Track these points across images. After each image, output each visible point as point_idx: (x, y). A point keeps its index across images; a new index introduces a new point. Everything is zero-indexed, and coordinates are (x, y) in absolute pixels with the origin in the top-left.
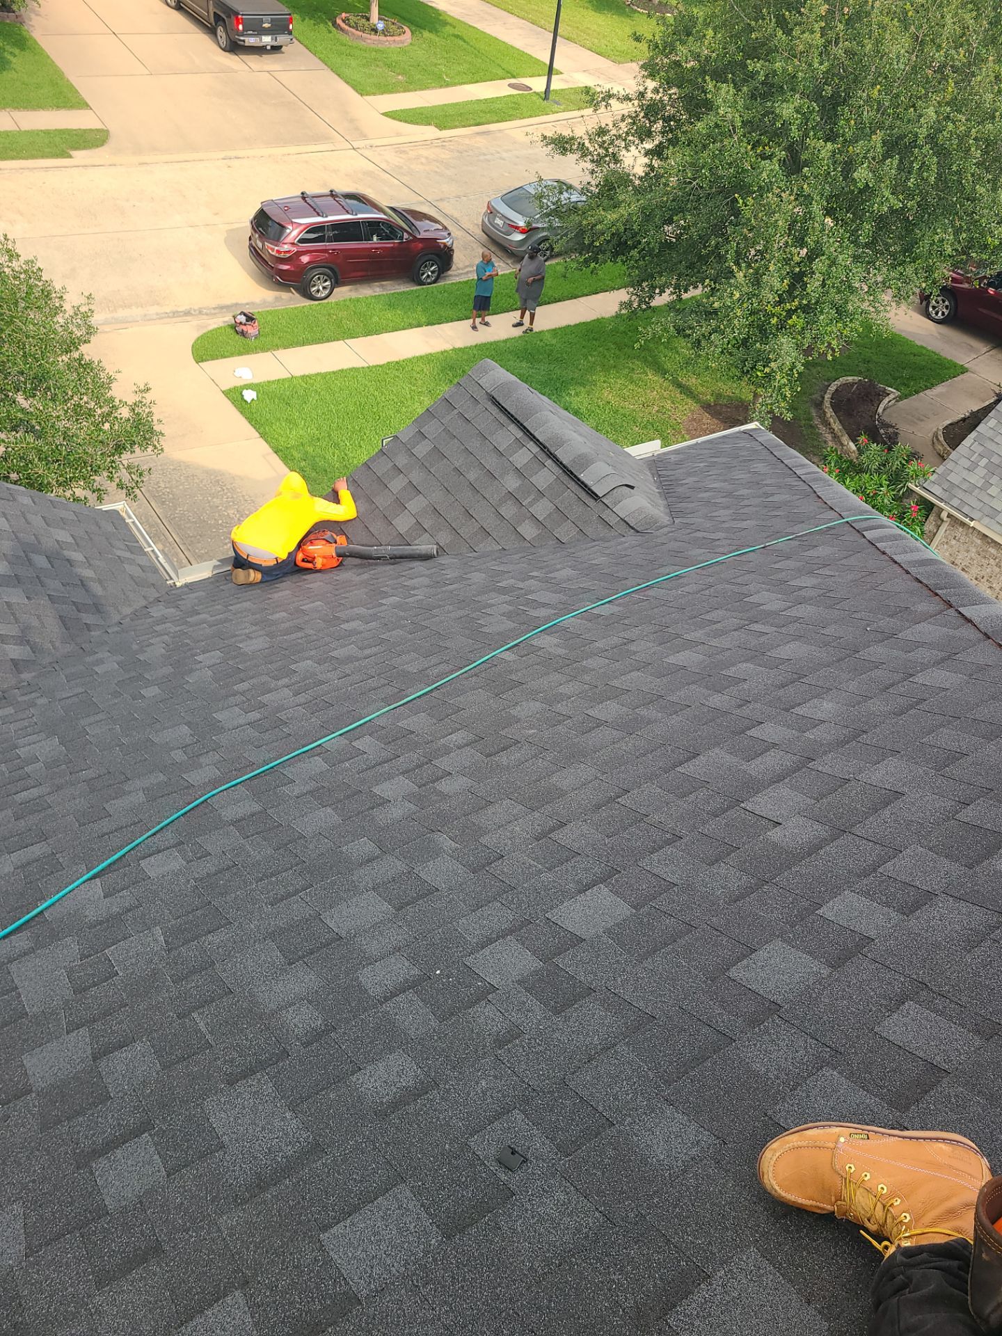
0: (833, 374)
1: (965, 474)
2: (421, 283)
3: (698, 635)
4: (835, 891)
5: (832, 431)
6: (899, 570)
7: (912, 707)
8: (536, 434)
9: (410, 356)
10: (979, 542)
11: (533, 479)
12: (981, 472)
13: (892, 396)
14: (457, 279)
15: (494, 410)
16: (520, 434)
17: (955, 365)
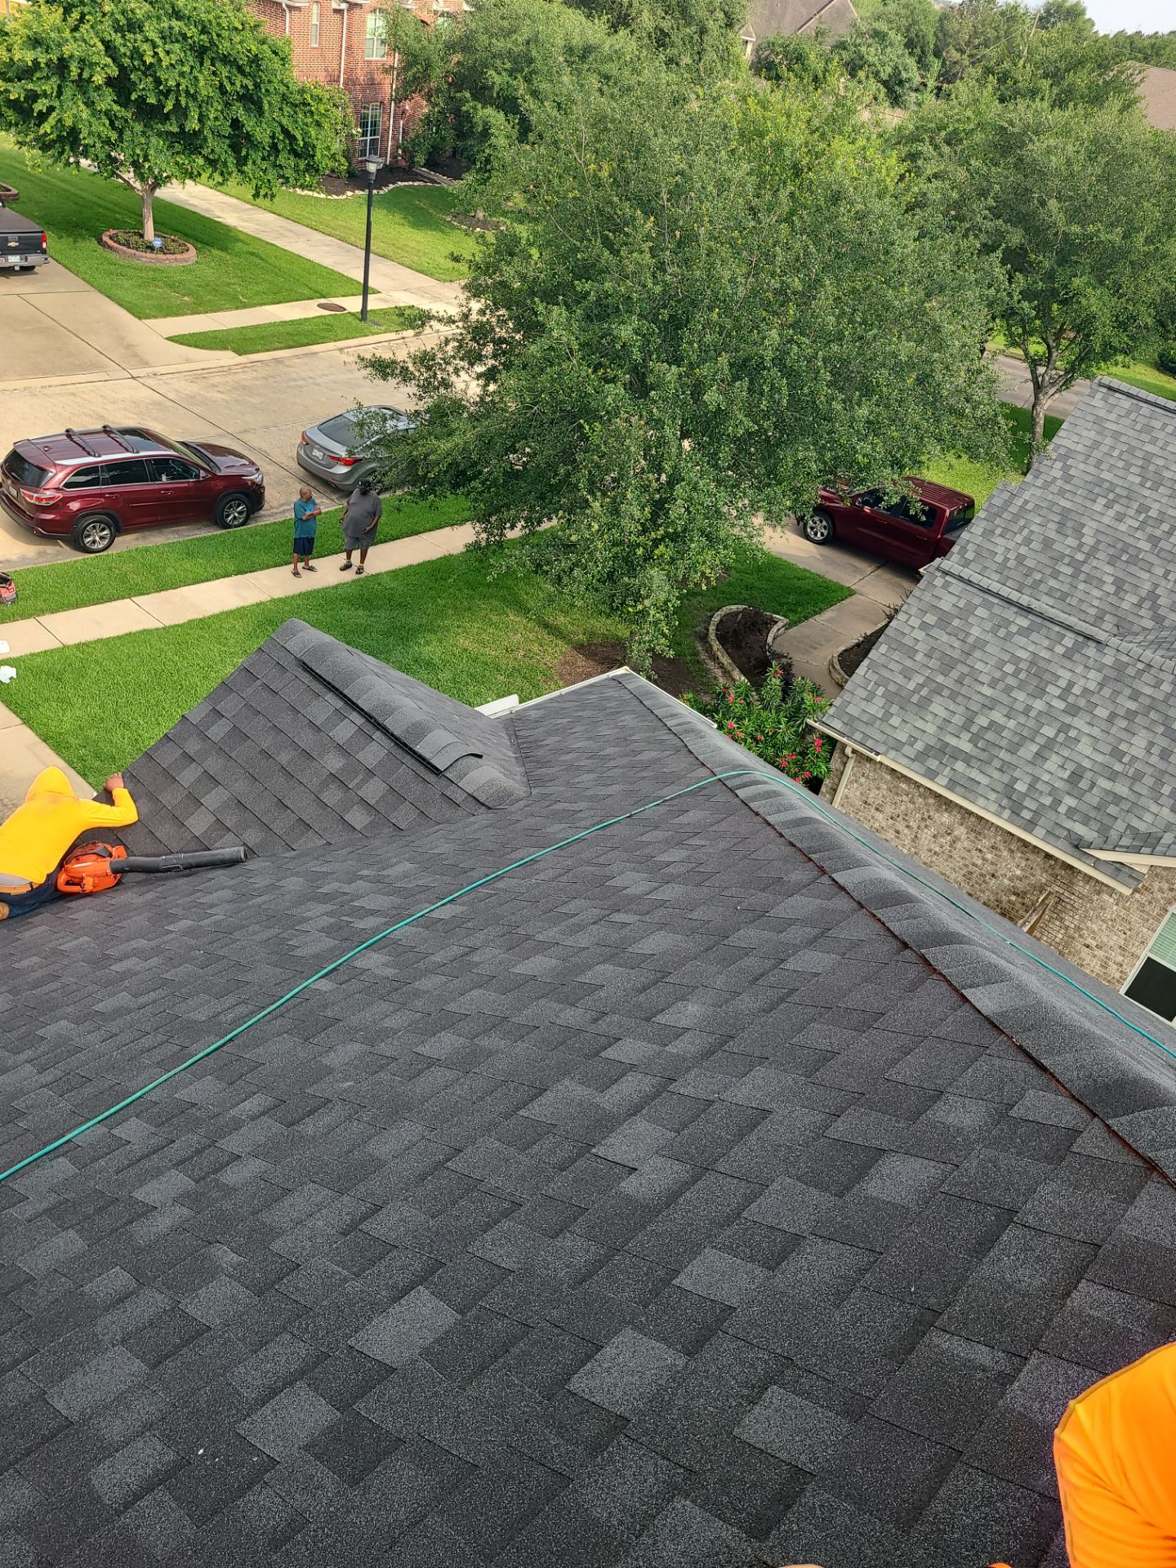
0: (715, 604)
1: (863, 704)
2: (227, 526)
3: (552, 933)
4: (695, 1251)
5: (721, 666)
6: (772, 834)
7: (782, 1000)
8: (359, 703)
9: (217, 611)
10: (888, 777)
11: (360, 756)
12: (879, 701)
13: (780, 624)
14: (272, 520)
15: (306, 678)
16: (339, 704)
17: (842, 588)
